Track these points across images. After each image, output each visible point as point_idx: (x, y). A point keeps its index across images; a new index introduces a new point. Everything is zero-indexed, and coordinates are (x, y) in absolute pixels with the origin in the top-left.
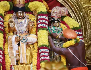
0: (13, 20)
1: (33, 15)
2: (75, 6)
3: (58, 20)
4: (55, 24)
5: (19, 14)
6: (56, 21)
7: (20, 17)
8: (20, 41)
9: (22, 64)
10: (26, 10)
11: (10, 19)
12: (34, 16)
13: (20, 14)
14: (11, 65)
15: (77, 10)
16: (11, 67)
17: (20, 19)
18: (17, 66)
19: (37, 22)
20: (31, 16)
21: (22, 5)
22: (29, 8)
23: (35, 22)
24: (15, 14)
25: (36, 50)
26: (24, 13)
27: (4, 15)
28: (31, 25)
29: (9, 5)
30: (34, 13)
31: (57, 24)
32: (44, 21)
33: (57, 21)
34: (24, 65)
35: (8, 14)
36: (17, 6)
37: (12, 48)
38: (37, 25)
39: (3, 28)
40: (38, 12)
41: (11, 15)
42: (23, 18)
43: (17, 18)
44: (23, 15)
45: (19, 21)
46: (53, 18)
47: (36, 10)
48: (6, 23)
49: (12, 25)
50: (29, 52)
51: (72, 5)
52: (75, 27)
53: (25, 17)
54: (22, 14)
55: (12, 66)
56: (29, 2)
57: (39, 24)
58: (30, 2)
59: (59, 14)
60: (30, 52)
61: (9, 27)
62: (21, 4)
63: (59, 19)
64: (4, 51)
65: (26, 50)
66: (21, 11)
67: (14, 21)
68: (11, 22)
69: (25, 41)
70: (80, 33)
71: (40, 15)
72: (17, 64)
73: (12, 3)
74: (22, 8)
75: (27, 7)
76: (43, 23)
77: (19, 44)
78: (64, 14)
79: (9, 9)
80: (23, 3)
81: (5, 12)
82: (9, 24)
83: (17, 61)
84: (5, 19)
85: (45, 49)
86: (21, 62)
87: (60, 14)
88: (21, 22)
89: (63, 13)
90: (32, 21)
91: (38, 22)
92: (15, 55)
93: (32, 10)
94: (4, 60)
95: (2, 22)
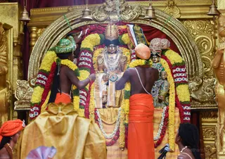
0: (103, 55)
1: (128, 49)
3: (156, 55)
4: (153, 59)
5: (110, 48)
6: (154, 55)
7: (111, 51)
8: (109, 80)
14: (96, 109)
16: (95, 111)
17: (112, 53)
18: (102, 109)
19: (131, 57)
20: (124, 50)
22: (122, 41)
23: (129, 57)
24: (106, 48)
26: (117, 47)
27: (93, 50)
29: (99, 38)
30: (129, 46)
31: (156, 59)
34: (112, 108)
35: (99, 48)
36: (108, 39)
37: (98, 88)
39: (89, 65)
41: (103, 49)
42: (116, 52)
43: (109, 53)
44: (116, 49)
45: (110, 56)
47: (130, 43)
48: (95, 59)
50: (119, 93)
52: (177, 62)
53: (118, 51)
56: (123, 34)
57: (132, 59)
59: (158, 47)
62: (112, 36)
63: (159, 53)
64: (89, 91)
66: (113, 45)
69: (114, 79)
70: (183, 70)
74: (113, 41)
77: (108, 84)
78: (165, 47)
79: (99, 43)
80: (115, 35)
81: (94, 46)
82: (97, 60)
83: (104, 104)
86: (107, 104)
87: (160, 47)
88: (112, 58)
89: (163, 46)
90: (125, 55)
92: (101, 96)
93: (126, 43)
94: (88, 102)
95: (89, 57)
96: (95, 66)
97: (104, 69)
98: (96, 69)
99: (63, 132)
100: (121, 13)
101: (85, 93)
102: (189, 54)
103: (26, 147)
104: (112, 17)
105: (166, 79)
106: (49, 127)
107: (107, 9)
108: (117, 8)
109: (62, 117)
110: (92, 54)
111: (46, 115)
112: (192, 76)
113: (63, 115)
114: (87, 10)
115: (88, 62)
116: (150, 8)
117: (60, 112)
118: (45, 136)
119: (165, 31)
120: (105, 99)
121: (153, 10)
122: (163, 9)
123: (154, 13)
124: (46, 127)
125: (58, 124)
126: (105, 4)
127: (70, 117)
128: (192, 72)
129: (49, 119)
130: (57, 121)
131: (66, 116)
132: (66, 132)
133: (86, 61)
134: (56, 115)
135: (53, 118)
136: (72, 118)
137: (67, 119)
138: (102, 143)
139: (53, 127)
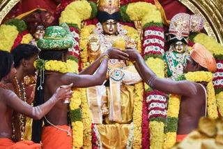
1: (135, 28)
2: (216, 14)
3: (183, 41)
4: (177, 47)
5: (108, 26)
6: (179, 41)
7: (110, 31)
8: (110, 79)
9: (113, 122)
11: (92, 36)
12: (136, 31)
13: (111, 27)
14: (93, 124)
15: (219, 22)
16: (93, 128)
17: (110, 35)
18: (103, 126)
19: (142, 42)
20: (130, 30)
21: (115, 8)
22: (127, 15)
23: (140, 42)
25: (141, 97)
26: (118, 24)
30: (136, 24)
31: (182, 48)
32: (157, 41)
33: (181, 41)
34: (118, 125)
35: (88, 24)
36: (106, 10)
38: (143, 48)
39: (77, 52)
40: (144, 23)
41: (93, 26)
42: (116, 34)
44: (116, 27)
46: (173, 36)
47: (140, 20)
49: (94, 47)
50: (126, 101)
51: (209, 11)
52: (218, 54)
53: (120, 32)
54: (113, 26)
55: (95, 126)
56: (128, 3)
57: (146, 45)
58: (131, 2)
59: (186, 27)
60: (128, 100)
61: (89, 50)
62: (112, 6)
63: (186, 38)
65: (122, 97)
66: (112, 21)
67: (98, 38)
68: (94, 40)
69: (119, 78)
71: (149, 28)
72: (104, 123)
73: (96, 4)
75: (125, 13)
76: (156, 44)
78: (196, 29)
80: (116, 4)
81: (82, 22)
82: (88, 45)
84: (82, 34)
85: (159, 96)
87: (188, 29)
89: (193, 27)
90: (133, 39)
91: (146, 42)
92: (100, 105)
95: (77, 39)
119: (186, 3)
129: (203, 144)
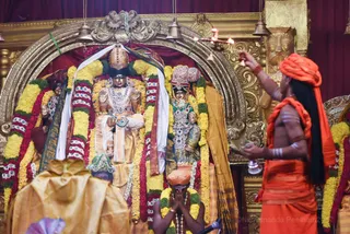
0: (106, 90)
1: (142, 81)
3: (182, 90)
4: (178, 96)
5: (117, 80)
6: (179, 90)
7: (119, 84)
8: (117, 126)
9: (117, 163)
10: (128, 72)
13: (120, 81)
17: (119, 87)
21: (122, 64)
22: (134, 69)
23: (144, 93)
24: (111, 80)
26: (127, 78)
27: (92, 83)
28: (135, 98)
29: (101, 66)
30: (143, 77)
31: (182, 95)
35: (101, 80)
36: (114, 67)
38: (146, 97)
39: (88, 104)
40: (147, 76)
42: (125, 86)
43: (115, 87)
45: (117, 91)
47: (145, 73)
48: (95, 96)
49: (103, 99)
53: (128, 84)
54: (122, 80)
56: (135, 60)
59: (184, 79)
62: (120, 63)
63: (185, 87)
64: (88, 141)
65: (125, 141)
66: (121, 75)
68: (103, 93)
69: (123, 124)
74: (122, 70)
78: (194, 79)
79: (101, 72)
80: (124, 62)
81: (95, 78)
84: (94, 88)
86: (114, 159)
87: (186, 80)
88: (120, 94)
89: (191, 78)
91: (147, 93)
92: (105, 148)
93: (139, 73)
94: (86, 155)
95: (87, 93)
96: (96, 106)
97: (108, 109)
98: (97, 110)
99: (70, 198)
100: (130, 30)
101: (82, 144)
102: (226, 88)
103: (19, 219)
104: (118, 36)
105: (196, 123)
106: (51, 192)
107: (111, 25)
108: (126, 23)
109: (69, 179)
110: (92, 89)
111: (46, 176)
112: (231, 119)
113: (70, 175)
114: (85, 27)
115: (87, 100)
116: (174, 25)
117: (66, 171)
118: (45, 204)
119: (193, 56)
120: (110, 152)
121: (179, 27)
122: (189, 25)
123: (179, 32)
124: (46, 192)
125: (63, 187)
126: (108, 18)
127: (79, 178)
128: (231, 114)
129: (50, 181)
130: (62, 184)
131: (74, 177)
132: (74, 198)
133: (83, 99)
134: (60, 175)
135: (56, 179)
136: (82, 180)
137: (75, 181)
138: (124, 213)
139: (56, 192)
